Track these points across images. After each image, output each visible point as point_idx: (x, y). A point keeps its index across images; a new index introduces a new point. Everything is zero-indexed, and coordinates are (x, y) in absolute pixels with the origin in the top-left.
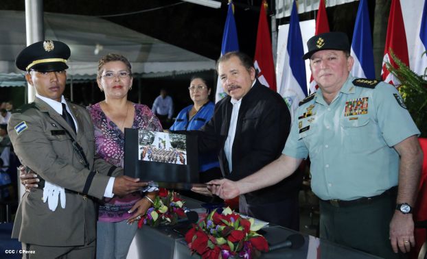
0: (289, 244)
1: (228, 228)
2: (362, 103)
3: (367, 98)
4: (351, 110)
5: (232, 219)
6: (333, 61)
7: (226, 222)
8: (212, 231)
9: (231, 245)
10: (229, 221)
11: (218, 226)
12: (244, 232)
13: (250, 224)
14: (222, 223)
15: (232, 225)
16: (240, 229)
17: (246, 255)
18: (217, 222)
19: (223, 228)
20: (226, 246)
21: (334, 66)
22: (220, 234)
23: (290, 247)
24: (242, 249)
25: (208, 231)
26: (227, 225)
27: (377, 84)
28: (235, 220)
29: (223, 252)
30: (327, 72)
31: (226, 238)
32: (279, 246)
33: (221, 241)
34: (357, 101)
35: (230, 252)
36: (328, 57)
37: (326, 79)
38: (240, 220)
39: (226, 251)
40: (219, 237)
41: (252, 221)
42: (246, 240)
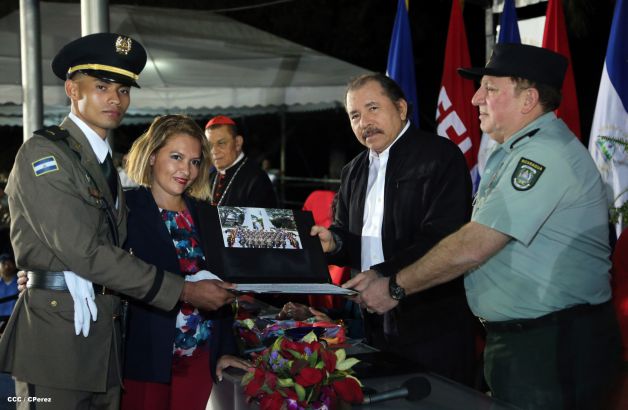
0: (404, 392)
5: (307, 349)
7: (297, 354)
8: (275, 367)
9: (300, 390)
10: (302, 352)
11: (284, 361)
12: (322, 372)
13: (336, 359)
14: (292, 358)
15: (306, 358)
16: (319, 366)
17: (324, 408)
19: (290, 363)
20: (292, 391)
22: (285, 374)
23: (407, 397)
24: (319, 398)
25: (271, 367)
28: (312, 351)
29: (288, 403)
31: (294, 381)
32: (386, 396)
33: (289, 382)
35: (298, 403)
38: (322, 350)
39: (293, 402)
40: (285, 378)
41: (340, 354)
42: (326, 383)
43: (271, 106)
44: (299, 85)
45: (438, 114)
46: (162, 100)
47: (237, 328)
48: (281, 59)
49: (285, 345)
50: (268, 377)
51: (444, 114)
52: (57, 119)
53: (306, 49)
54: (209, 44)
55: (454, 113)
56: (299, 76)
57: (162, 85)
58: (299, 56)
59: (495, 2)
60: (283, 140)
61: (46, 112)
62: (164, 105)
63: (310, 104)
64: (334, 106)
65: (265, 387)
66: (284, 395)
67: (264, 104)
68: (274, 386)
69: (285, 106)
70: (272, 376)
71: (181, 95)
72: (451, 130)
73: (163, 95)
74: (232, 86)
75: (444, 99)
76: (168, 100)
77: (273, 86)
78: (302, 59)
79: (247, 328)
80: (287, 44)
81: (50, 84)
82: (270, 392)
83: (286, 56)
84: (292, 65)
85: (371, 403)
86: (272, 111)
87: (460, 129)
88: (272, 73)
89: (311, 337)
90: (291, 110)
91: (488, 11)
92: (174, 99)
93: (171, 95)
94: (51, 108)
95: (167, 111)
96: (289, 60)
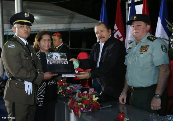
0: (111, 106)
1: (83, 99)
2: (146, 47)
3: (149, 45)
4: (142, 49)
5: (85, 95)
6: (140, 27)
7: (83, 96)
8: (77, 100)
9: (84, 106)
10: (84, 96)
11: (79, 98)
12: (90, 101)
13: (93, 97)
14: (81, 97)
15: (85, 97)
16: (89, 99)
17: (90, 110)
18: (79, 96)
19: (81, 99)
20: (82, 106)
21: (139, 29)
22: (80, 102)
23: (111, 107)
24: (89, 108)
25: (76, 100)
26: (82, 98)
27: (155, 40)
28: (87, 96)
29: (81, 109)
30: (137, 31)
31: (82, 103)
32: (106, 107)
33: (80, 104)
34: (145, 46)
35: (83, 109)
36: (138, 25)
37: (136, 34)
38: (89, 95)
39: (82, 109)
40: (79, 103)
41: (94, 96)
42: (90, 104)
43: (67, 29)
44: (74, 23)
45: (114, 31)
46: (37, 27)
47: (65, 90)
48: (69, 16)
49: (79, 94)
50: (75, 103)
51: (116, 31)
52: (6, 33)
53: (76, 13)
54: (49, 12)
55: (118, 31)
56: (74, 20)
57: (36, 23)
58: (74, 15)
59: (128, 1)
60: (70, 38)
61: (4, 31)
62: (37, 29)
63: (77, 28)
64: (83, 29)
65: (74, 105)
66: (80, 107)
67: (64, 28)
68: (77, 105)
69: (70, 29)
70: (76, 102)
71: (42, 26)
72: (117, 36)
73: (37, 26)
74: (56, 23)
75: (116, 27)
76: (38, 27)
77: (67, 23)
78: (75, 16)
79: (68, 90)
80: (70, 12)
81: (5, 23)
82: (76, 106)
83: (70, 15)
84: (72, 17)
85: (102, 109)
86: (66, 30)
87: (120, 35)
88: (67, 20)
89: (86, 92)
90: (72, 30)
91: (126, 3)
92: (40, 27)
93: (39, 26)
94: (6, 30)
95: (38, 30)
96: (71, 16)
